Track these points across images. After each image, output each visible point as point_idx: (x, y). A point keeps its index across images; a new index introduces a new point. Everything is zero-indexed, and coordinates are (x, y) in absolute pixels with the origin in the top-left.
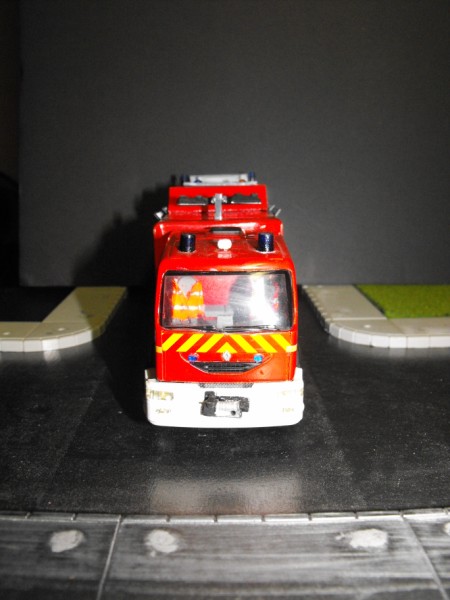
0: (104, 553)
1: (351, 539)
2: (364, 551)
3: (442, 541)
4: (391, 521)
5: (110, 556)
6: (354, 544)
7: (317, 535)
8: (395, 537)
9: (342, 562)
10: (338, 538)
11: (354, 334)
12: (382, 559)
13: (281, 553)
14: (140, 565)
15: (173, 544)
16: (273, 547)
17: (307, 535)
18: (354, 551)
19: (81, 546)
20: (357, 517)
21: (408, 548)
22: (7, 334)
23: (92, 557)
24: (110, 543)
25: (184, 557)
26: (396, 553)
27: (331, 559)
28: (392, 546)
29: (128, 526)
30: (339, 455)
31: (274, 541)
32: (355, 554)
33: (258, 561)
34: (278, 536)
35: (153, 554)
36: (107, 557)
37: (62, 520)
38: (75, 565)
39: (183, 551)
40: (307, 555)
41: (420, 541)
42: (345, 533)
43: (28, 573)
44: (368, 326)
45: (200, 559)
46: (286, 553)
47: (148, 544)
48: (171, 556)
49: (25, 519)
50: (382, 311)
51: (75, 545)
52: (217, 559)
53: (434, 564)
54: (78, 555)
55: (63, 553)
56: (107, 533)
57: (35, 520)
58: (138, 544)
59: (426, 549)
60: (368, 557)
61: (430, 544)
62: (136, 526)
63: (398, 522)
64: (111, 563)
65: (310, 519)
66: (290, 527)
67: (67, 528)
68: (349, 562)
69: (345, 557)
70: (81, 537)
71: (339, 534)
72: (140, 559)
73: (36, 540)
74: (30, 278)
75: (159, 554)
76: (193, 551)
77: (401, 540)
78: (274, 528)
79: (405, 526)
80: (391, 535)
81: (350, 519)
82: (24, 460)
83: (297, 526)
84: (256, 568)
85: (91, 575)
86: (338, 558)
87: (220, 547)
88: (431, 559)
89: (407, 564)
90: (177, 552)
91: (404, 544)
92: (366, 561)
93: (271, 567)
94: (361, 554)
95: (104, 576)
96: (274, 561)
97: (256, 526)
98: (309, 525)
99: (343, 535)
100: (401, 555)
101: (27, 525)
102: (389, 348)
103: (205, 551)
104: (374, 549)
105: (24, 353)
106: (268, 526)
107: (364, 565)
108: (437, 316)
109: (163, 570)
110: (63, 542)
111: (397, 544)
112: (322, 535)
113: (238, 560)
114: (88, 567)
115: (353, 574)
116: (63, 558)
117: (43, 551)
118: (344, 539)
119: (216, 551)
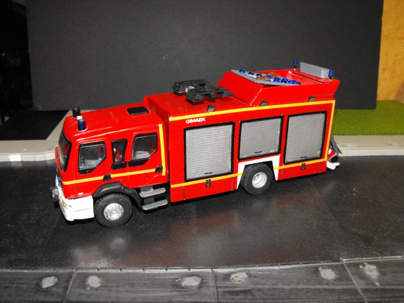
0: (66, 288)
1: (183, 281)
2: (187, 288)
3: (227, 283)
4: (205, 272)
5: (69, 289)
6: (183, 284)
7: (167, 279)
8: (204, 281)
9: (175, 293)
10: (177, 281)
12: (195, 292)
13: (148, 288)
14: (82, 294)
15: (99, 283)
16: (145, 284)
17: (162, 279)
18: (182, 288)
19: (56, 285)
20: (189, 270)
21: (209, 287)
22: (25, 150)
23: (60, 290)
24: (69, 282)
25: (103, 290)
26: (202, 289)
27: (170, 292)
28: (201, 286)
29: (79, 274)
31: (146, 282)
32: (182, 290)
33: (137, 292)
34: (149, 279)
35: (88, 288)
36: (67, 290)
37: (48, 271)
38: (52, 295)
39: (103, 286)
40: (158, 289)
41: (216, 283)
42: (181, 278)
43: (30, 299)
45: (110, 291)
46: (150, 288)
47: (87, 283)
48: (97, 289)
49: (30, 271)
51: (53, 284)
52: (118, 291)
53: (218, 296)
54: (54, 289)
55: (47, 288)
56: (69, 278)
57: (35, 271)
58: (82, 283)
59: (217, 287)
60: (188, 291)
61: (220, 285)
62: (83, 273)
63: (208, 273)
64: (70, 293)
65: (166, 270)
66: (155, 275)
67: (50, 275)
68: (178, 293)
69: (177, 291)
70: (56, 280)
71: (178, 279)
72: (82, 291)
73: (35, 282)
74: (40, 106)
75: (92, 288)
76: (106, 287)
77: (207, 282)
78: (148, 274)
79: (212, 275)
80: (203, 280)
81: (187, 270)
82: (32, 235)
83: (159, 274)
84: (134, 295)
85: (59, 299)
86: (173, 291)
87: (120, 285)
88: (217, 292)
89: (205, 295)
90: (100, 287)
91: (208, 284)
92: (187, 293)
93: (142, 295)
94: (186, 290)
95: (65, 300)
96: (144, 292)
97: (140, 273)
98: (165, 274)
99: (179, 279)
100: (204, 290)
101: (31, 274)
103: (112, 287)
104: (192, 287)
106: (145, 273)
107: (185, 295)
109: (92, 296)
110: (48, 283)
111: (204, 285)
112: (170, 279)
113: (127, 291)
114: (58, 295)
115: (179, 299)
116: (47, 291)
117: (38, 285)
118: (179, 281)
119: (118, 286)
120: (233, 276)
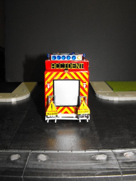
0: (26, 161)
1: (96, 157)
2: (100, 161)
3: (122, 158)
4: (108, 152)
5: (27, 161)
6: (97, 159)
7: (87, 156)
8: (109, 157)
9: (93, 164)
10: (93, 157)
11: (103, 96)
12: (105, 163)
13: (76, 161)
14: (36, 164)
15: (45, 158)
17: (83, 156)
18: (97, 161)
19: (19, 159)
20: (99, 151)
21: (112, 160)
22: (1, 97)
23: (22, 162)
24: (27, 158)
25: (48, 162)
26: (109, 161)
27: (90, 163)
28: (108, 159)
29: (33, 153)
30: (96, 133)
31: (75, 158)
32: (97, 162)
33: (69, 163)
34: (76, 156)
35: (39, 161)
36: (26, 162)
37: (14, 151)
38: (17, 164)
39: (48, 160)
40: (83, 162)
41: (116, 158)
42: (95, 155)
43: (4, 166)
44: (107, 94)
45: (53, 162)
46: (77, 161)
47: (38, 158)
48: (45, 162)
49: (4, 151)
50: (112, 89)
51: (18, 158)
52: (58, 162)
53: (119, 165)
54: (18, 161)
55: (14, 160)
56: (27, 155)
57: (7, 151)
58: (35, 158)
59: (118, 160)
60: (101, 162)
62: (35, 153)
63: (110, 152)
64: (27, 163)
65: (85, 151)
66: (79, 154)
67: (16, 153)
68: (95, 164)
69: (94, 162)
70: (19, 156)
71: (93, 156)
72: (36, 162)
73: (7, 157)
75: (41, 161)
76: (51, 160)
77: (111, 158)
78: (75, 154)
79: (112, 153)
80: (108, 156)
81: (97, 151)
82: (5, 134)
83: (81, 153)
84: (68, 165)
85: (22, 167)
86: (92, 163)
87: (59, 159)
88: (119, 163)
89: (112, 164)
90: (46, 160)
92: (100, 163)
93: (72, 165)
94: (99, 162)
95: (25, 167)
96: (74, 163)
97: (69, 153)
98: (85, 153)
99: (94, 156)
100: (110, 162)
101: (4, 153)
102: (113, 101)
103: (54, 160)
104: (103, 160)
105: (6, 102)
106: (73, 153)
107: (99, 164)
108: (128, 91)
109: (42, 166)
110: (14, 157)
111: (110, 159)
112: (88, 156)
113: (64, 163)
114: (21, 164)
115: (96, 167)
116: (14, 162)
117: (9, 160)
118: (94, 157)
119: (58, 160)
120: (125, 154)
